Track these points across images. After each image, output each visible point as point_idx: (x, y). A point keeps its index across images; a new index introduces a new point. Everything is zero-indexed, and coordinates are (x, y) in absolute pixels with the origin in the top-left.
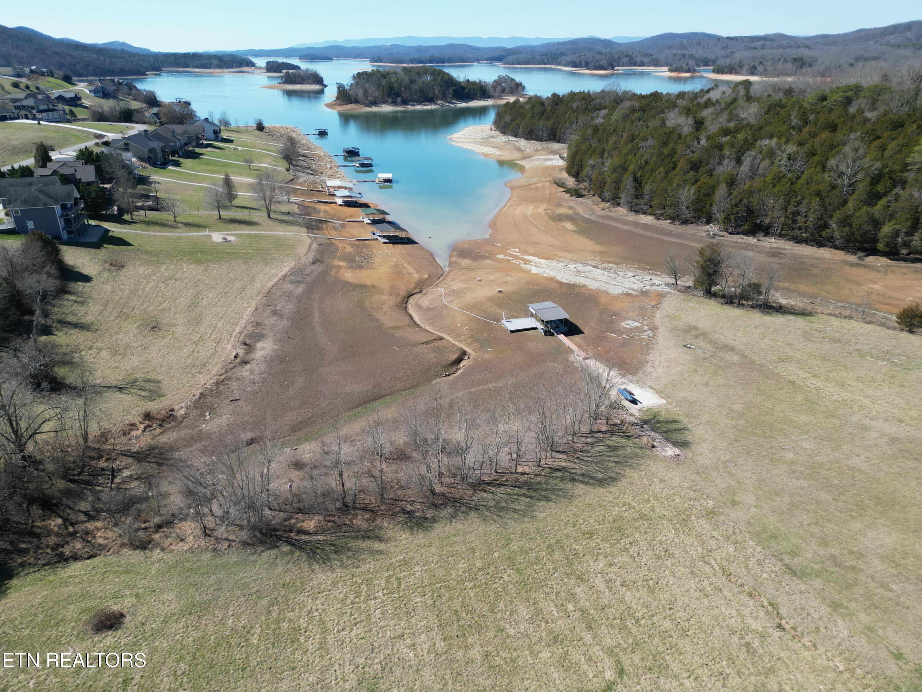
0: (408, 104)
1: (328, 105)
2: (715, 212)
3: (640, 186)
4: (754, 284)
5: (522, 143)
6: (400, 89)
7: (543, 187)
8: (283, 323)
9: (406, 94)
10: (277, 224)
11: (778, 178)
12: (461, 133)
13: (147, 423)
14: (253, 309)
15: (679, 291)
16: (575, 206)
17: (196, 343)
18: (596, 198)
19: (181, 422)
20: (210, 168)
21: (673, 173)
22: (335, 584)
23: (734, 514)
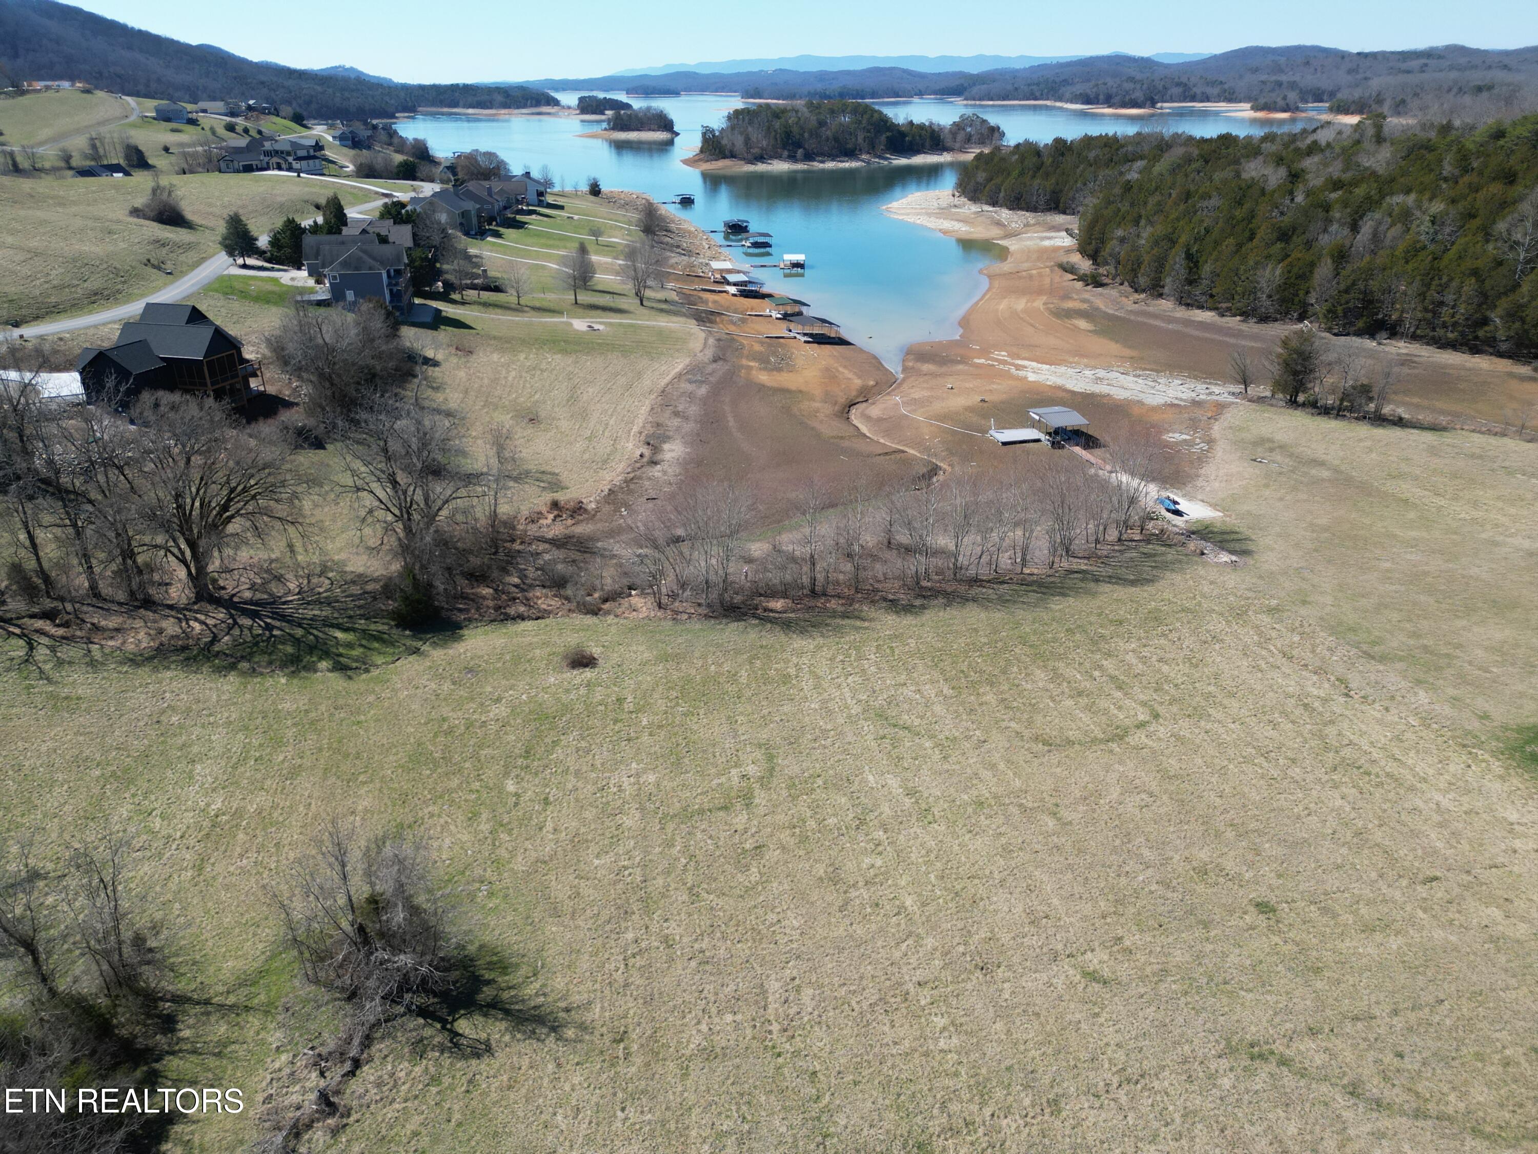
0: (814, 160)
1: (686, 162)
2: (1313, 301)
3: (1196, 264)
4: (1363, 385)
5: (1005, 214)
6: (802, 135)
7: (1040, 275)
8: (689, 427)
9: (811, 144)
10: (653, 313)
11: (1415, 251)
12: (904, 201)
13: (556, 513)
14: (648, 409)
15: (1249, 401)
16: (1092, 298)
17: (589, 439)
18: (1126, 287)
19: (594, 516)
20: (543, 241)
21: (1250, 245)
22: (819, 648)
23: (1303, 611)
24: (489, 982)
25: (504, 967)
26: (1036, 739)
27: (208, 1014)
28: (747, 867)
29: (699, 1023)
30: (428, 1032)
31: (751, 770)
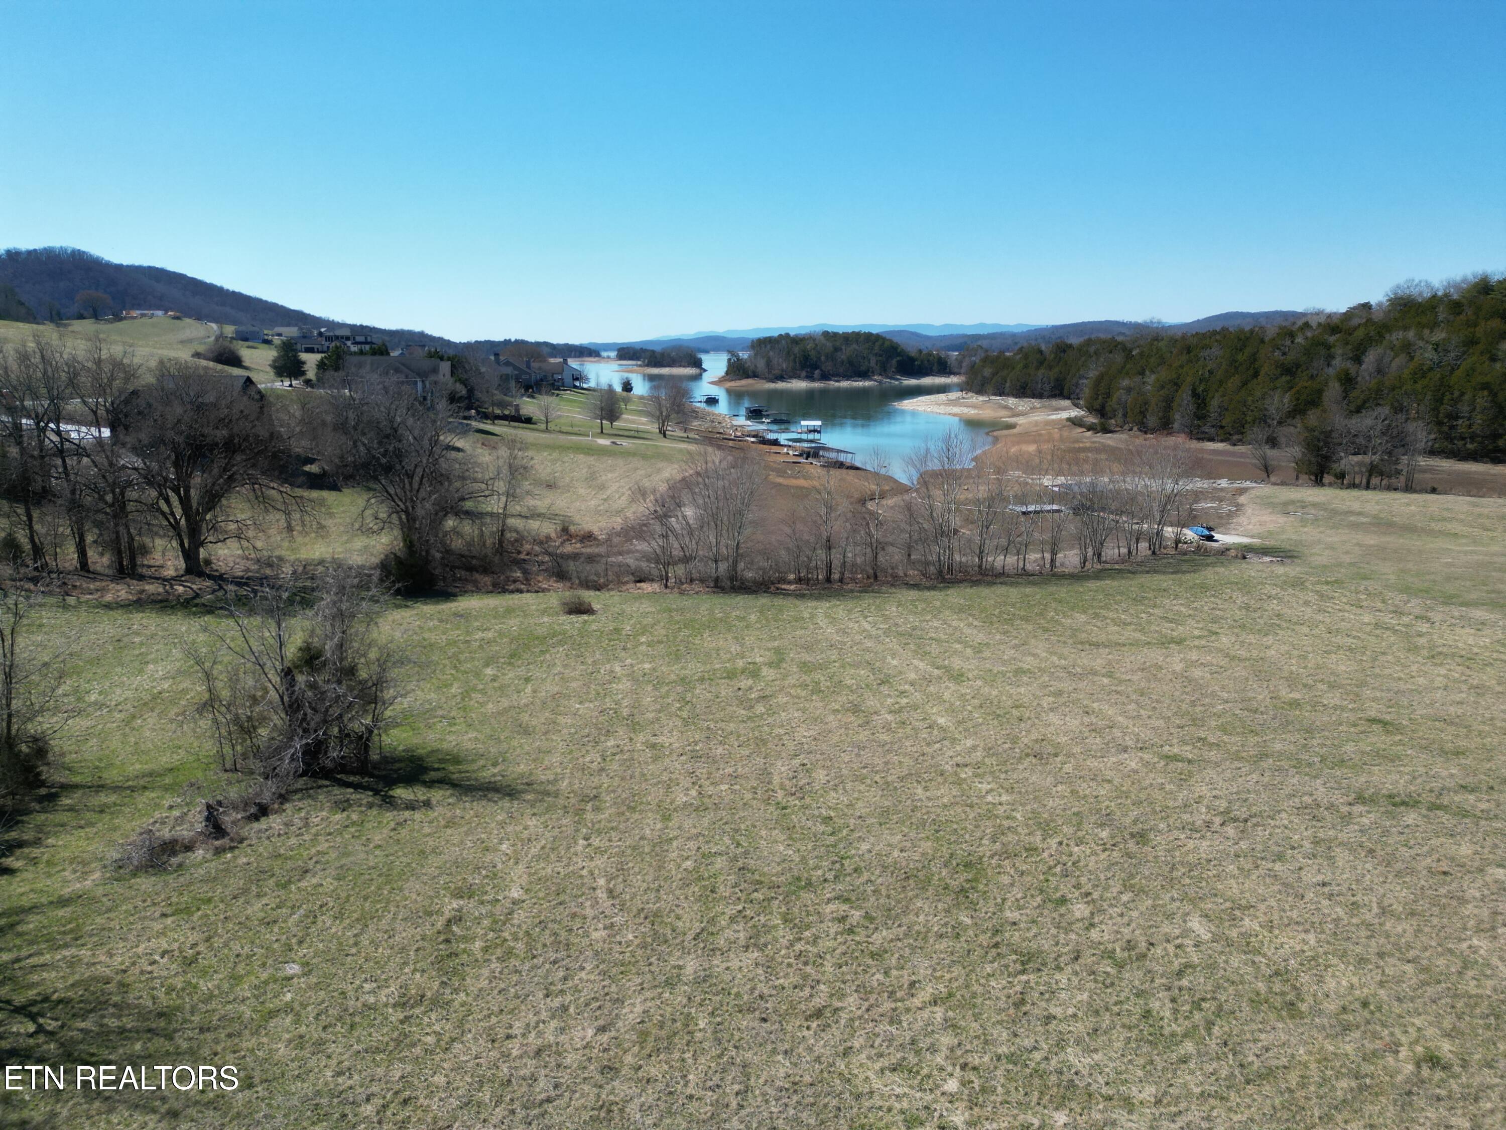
0: (830, 380)
1: (712, 383)
3: (1204, 401)
5: (1011, 401)
6: (819, 358)
9: (828, 366)
10: (676, 442)
11: (1422, 373)
13: (565, 538)
14: (667, 488)
15: (1273, 485)
16: (1103, 440)
17: (605, 500)
18: (1135, 431)
19: (604, 542)
20: (574, 404)
21: (1255, 381)
22: (835, 606)
23: (1364, 582)
24: (438, 769)
25: (456, 760)
26: (1082, 643)
27: (97, 792)
28: (752, 707)
29: (687, 789)
30: (353, 797)
31: (758, 660)
